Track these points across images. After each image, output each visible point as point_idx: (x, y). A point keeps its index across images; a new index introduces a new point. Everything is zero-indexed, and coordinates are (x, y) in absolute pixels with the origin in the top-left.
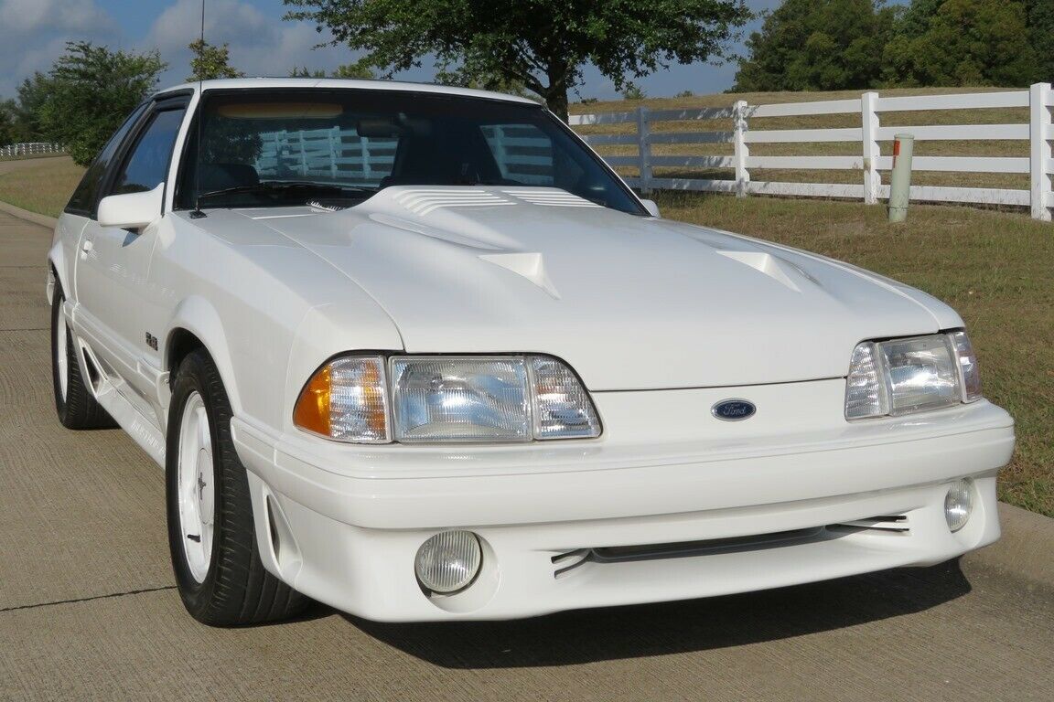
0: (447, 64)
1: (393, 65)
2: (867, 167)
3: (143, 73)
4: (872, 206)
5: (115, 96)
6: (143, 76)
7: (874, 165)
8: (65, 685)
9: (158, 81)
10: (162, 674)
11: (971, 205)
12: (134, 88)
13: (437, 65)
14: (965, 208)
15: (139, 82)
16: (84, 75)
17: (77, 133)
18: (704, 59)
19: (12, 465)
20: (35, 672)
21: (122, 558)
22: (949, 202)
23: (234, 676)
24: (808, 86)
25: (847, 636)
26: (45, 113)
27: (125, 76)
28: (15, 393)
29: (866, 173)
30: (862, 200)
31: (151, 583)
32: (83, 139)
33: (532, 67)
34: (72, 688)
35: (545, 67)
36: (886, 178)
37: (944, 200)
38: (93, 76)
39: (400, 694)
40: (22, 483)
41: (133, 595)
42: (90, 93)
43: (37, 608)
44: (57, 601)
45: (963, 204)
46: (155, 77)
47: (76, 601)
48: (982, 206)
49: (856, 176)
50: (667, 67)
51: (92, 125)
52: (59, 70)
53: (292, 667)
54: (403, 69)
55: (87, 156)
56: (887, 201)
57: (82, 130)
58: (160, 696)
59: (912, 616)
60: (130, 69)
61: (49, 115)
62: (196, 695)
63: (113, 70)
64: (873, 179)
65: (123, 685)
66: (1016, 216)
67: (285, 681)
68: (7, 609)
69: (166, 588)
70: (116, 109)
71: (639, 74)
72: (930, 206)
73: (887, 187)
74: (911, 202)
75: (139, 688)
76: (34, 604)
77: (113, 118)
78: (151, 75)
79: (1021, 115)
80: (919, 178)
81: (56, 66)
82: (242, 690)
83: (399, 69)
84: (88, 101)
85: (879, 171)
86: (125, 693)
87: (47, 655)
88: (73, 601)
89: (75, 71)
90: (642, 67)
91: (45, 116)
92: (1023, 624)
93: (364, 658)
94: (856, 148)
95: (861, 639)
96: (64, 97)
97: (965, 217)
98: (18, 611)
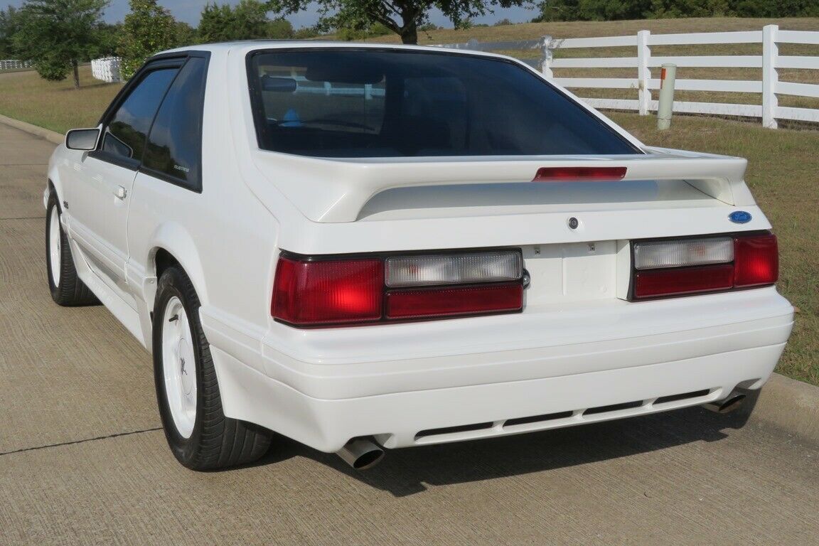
0: (327, 10)
1: (285, 9)
2: (641, 87)
3: (92, 9)
4: (644, 117)
5: (71, 27)
6: (92, 11)
7: (646, 86)
8: (69, 511)
9: (103, 14)
10: (138, 500)
11: (718, 116)
12: (84, 20)
13: (319, 11)
14: (714, 118)
15: (88, 16)
16: (47, 11)
17: (42, 55)
18: (520, 4)
19: (14, 333)
20: (47, 500)
21: (102, 409)
22: (702, 114)
23: (190, 501)
24: (595, 16)
25: (629, 464)
26: (17, 39)
27: (78, 11)
28: (11, 273)
29: (640, 91)
30: (637, 112)
31: (125, 429)
32: (46, 59)
33: (390, 12)
34: (74, 512)
35: (400, 11)
36: (655, 95)
37: (698, 112)
38: (53, 12)
39: (312, 515)
40: (23, 347)
41: (112, 438)
42: (51, 25)
43: (43, 450)
44: (57, 443)
45: (712, 116)
46: (101, 12)
47: (71, 443)
48: (726, 117)
49: (633, 94)
50: (493, 12)
51: (54, 49)
52: (27, 7)
53: (232, 494)
54: (293, 12)
55: (50, 72)
56: (655, 113)
57: (46, 52)
58: (138, 518)
59: (676, 448)
60: (82, 6)
61: (21, 41)
62: (164, 517)
63: (69, 6)
64: (645, 96)
65: (111, 509)
66: (751, 125)
67: (228, 505)
68: (21, 450)
69: (137, 432)
70: (71, 36)
71: (471, 15)
72: (688, 117)
73: (656, 102)
74: (674, 114)
75: (123, 512)
76: (41, 446)
77: (70, 43)
78: (98, 10)
79: (756, 49)
80: (679, 96)
81: (25, 4)
82: (197, 512)
83: (290, 13)
84: (50, 30)
85: (650, 90)
86: (113, 516)
87: (53, 486)
88: (69, 444)
89: (40, 7)
90: (473, 9)
91: (17, 41)
92: (755, 454)
93: (284, 486)
94: (632, 73)
95: (639, 467)
96: (31, 28)
97: (714, 126)
98: (29, 452)
